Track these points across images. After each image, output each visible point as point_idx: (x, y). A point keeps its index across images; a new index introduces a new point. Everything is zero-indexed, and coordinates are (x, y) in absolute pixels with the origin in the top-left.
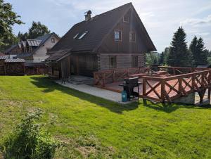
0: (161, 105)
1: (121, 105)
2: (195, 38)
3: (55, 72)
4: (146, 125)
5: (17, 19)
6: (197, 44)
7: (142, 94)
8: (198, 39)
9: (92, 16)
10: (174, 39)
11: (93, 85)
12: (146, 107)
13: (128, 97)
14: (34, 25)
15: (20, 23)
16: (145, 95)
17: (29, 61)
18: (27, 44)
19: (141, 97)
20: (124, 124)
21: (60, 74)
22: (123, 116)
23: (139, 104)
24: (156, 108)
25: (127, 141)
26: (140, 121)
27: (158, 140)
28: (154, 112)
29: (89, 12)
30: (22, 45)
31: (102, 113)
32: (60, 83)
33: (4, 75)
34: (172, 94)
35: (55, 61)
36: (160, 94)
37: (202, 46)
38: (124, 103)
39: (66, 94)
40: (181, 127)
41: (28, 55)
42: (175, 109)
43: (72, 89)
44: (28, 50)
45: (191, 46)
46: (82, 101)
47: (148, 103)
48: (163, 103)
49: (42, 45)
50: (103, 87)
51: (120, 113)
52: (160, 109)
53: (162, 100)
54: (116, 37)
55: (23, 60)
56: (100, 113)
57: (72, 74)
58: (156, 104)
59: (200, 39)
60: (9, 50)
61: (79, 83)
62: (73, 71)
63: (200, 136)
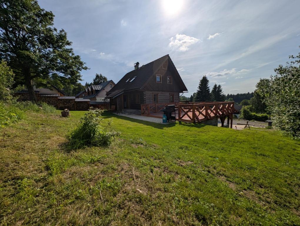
0: (192, 124)
1: (163, 125)
2: (216, 86)
3: (112, 106)
4: (182, 135)
5: (84, 66)
6: (217, 89)
7: (178, 118)
8: (217, 86)
9: (140, 66)
10: (200, 85)
11: (140, 115)
12: (181, 126)
13: (168, 119)
14: (97, 76)
15: (86, 68)
16: (180, 118)
17: (93, 101)
18: (92, 89)
19: (177, 120)
20: (165, 134)
21: (116, 107)
22: (163, 130)
23: (176, 124)
24: (189, 126)
25: (168, 143)
26: (177, 133)
27: (192, 143)
28: (188, 128)
29: (138, 64)
30: (88, 90)
31: (147, 129)
32: (115, 114)
33: (75, 110)
34: (201, 117)
35: (112, 97)
36: (192, 117)
37: (221, 91)
38: (165, 124)
39: (120, 119)
40: (209, 136)
41: (93, 97)
42: (203, 126)
43: (124, 117)
44: (92, 93)
45: (213, 91)
46: (133, 123)
47: (183, 123)
48: (194, 122)
49: (103, 89)
50: (148, 115)
51: (162, 129)
52: (192, 126)
53: (193, 121)
54: (157, 80)
55: (89, 100)
56: (146, 129)
57: (125, 108)
58: (189, 124)
59: (219, 86)
60: (79, 94)
61: (130, 113)
62: (126, 107)
63: (225, 140)
